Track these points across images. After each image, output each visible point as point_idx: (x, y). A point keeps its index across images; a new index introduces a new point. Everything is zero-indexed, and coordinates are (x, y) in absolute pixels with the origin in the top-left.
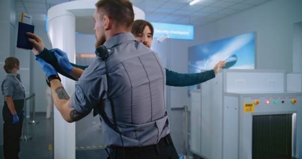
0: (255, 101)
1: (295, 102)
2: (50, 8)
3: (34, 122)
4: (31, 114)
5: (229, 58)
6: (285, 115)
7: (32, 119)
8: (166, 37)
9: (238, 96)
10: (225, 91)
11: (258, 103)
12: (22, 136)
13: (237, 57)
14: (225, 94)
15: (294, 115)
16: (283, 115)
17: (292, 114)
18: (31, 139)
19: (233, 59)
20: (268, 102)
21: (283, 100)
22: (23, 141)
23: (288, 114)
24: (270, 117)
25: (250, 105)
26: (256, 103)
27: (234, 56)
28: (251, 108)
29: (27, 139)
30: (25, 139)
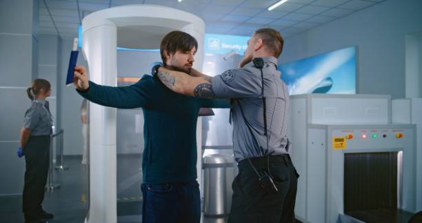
0: (348, 134)
1: (401, 136)
2: (83, 17)
3: (61, 167)
4: (59, 158)
5: (322, 81)
6: (388, 153)
7: (59, 163)
8: (233, 53)
9: (325, 127)
10: (309, 121)
11: (351, 137)
12: (48, 184)
13: (332, 81)
14: (310, 126)
15: (400, 154)
16: (385, 153)
17: (397, 153)
18: (59, 188)
19: (327, 83)
20: (364, 136)
21: (385, 134)
22: (48, 190)
23: (392, 153)
24: (368, 156)
25: (342, 140)
26: (348, 137)
27: (329, 79)
28: (342, 144)
29: (54, 189)
30: (51, 189)
